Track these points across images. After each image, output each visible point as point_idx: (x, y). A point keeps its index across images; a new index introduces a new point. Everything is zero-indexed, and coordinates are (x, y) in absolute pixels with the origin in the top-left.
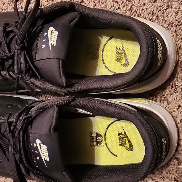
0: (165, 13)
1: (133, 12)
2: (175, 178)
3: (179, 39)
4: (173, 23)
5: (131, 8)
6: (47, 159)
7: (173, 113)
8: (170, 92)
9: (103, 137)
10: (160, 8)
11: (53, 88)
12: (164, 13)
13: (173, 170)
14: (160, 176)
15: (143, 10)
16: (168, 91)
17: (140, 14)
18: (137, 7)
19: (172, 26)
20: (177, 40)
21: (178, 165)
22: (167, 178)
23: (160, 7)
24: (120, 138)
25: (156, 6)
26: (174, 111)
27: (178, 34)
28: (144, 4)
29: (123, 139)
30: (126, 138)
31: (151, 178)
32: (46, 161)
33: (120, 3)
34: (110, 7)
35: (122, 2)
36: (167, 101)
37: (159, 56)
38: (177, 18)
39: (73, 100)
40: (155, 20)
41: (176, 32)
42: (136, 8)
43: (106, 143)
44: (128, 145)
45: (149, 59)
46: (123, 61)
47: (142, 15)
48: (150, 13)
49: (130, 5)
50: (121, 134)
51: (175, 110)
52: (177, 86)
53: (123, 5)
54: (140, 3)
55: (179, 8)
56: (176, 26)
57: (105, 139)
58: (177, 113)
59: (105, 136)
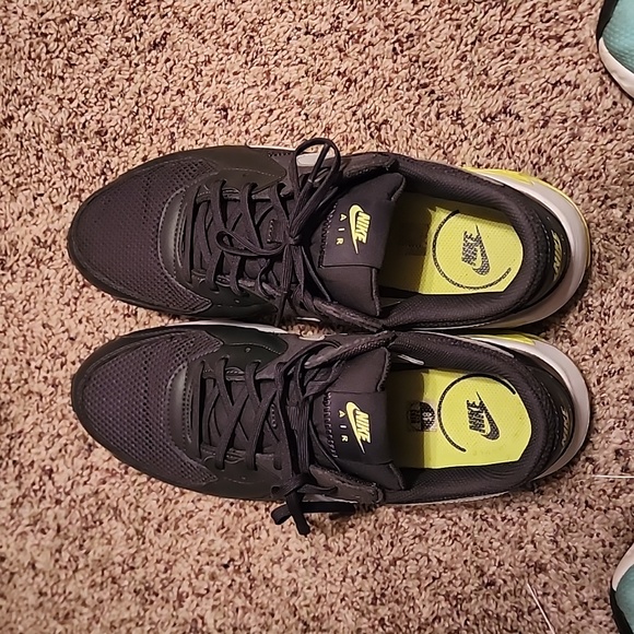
0: (566, 151)
1: (496, 147)
2: (586, 502)
3: (595, 207)
4: (583, 173)
5: (492, 139)
6: (368, 438)
7: (583, 364)
8: (576, 318)
9: (436, 412)
10: (554, 140)
11: (358, 319)
12: (564, 149)
13: (581, 483)
14: (556, 498)
15: (518, 143)
16: (572, 317)
17: (513, 153)
18: (506, 136)
19: (581, 179)
20: (592, 208)
21: (594, 473)
22: (571, 500)
23: (556, 137)
24: (471, 413)
25: (547, 134)
26: (584, 360)
27: (594, 196)
28: (522, 131)
29: (478, 415)
30: (484, 414)
31: (536, 502)
32: (364, 442)
33: (469, 127)
34: (447, 136)
35: (472, 124)
36: (571, 338)
37: (557, 264)
38: (591, 163)
39: (394, 339)
40: (545, 165)
41: (588, 191)
42: (503, 138)
43: (441, 424)
44: (488, 429)
45: (539, 273)
46: (479, 263)
47: (517, 154)
48: (534, 151)
49: (490, 133)
50: (474, 405)
51: (587, 357)
52: (591, 306)
53: (475, 131)
54: (512, 128)
55: (596, 141)
56: (590, 179)
57: (439, 415)
58: (591, 364)
59: (439, 410)
